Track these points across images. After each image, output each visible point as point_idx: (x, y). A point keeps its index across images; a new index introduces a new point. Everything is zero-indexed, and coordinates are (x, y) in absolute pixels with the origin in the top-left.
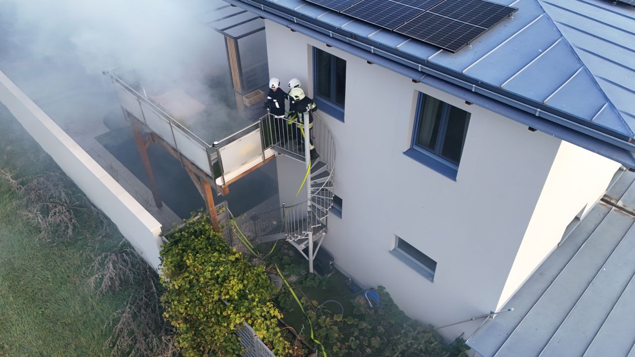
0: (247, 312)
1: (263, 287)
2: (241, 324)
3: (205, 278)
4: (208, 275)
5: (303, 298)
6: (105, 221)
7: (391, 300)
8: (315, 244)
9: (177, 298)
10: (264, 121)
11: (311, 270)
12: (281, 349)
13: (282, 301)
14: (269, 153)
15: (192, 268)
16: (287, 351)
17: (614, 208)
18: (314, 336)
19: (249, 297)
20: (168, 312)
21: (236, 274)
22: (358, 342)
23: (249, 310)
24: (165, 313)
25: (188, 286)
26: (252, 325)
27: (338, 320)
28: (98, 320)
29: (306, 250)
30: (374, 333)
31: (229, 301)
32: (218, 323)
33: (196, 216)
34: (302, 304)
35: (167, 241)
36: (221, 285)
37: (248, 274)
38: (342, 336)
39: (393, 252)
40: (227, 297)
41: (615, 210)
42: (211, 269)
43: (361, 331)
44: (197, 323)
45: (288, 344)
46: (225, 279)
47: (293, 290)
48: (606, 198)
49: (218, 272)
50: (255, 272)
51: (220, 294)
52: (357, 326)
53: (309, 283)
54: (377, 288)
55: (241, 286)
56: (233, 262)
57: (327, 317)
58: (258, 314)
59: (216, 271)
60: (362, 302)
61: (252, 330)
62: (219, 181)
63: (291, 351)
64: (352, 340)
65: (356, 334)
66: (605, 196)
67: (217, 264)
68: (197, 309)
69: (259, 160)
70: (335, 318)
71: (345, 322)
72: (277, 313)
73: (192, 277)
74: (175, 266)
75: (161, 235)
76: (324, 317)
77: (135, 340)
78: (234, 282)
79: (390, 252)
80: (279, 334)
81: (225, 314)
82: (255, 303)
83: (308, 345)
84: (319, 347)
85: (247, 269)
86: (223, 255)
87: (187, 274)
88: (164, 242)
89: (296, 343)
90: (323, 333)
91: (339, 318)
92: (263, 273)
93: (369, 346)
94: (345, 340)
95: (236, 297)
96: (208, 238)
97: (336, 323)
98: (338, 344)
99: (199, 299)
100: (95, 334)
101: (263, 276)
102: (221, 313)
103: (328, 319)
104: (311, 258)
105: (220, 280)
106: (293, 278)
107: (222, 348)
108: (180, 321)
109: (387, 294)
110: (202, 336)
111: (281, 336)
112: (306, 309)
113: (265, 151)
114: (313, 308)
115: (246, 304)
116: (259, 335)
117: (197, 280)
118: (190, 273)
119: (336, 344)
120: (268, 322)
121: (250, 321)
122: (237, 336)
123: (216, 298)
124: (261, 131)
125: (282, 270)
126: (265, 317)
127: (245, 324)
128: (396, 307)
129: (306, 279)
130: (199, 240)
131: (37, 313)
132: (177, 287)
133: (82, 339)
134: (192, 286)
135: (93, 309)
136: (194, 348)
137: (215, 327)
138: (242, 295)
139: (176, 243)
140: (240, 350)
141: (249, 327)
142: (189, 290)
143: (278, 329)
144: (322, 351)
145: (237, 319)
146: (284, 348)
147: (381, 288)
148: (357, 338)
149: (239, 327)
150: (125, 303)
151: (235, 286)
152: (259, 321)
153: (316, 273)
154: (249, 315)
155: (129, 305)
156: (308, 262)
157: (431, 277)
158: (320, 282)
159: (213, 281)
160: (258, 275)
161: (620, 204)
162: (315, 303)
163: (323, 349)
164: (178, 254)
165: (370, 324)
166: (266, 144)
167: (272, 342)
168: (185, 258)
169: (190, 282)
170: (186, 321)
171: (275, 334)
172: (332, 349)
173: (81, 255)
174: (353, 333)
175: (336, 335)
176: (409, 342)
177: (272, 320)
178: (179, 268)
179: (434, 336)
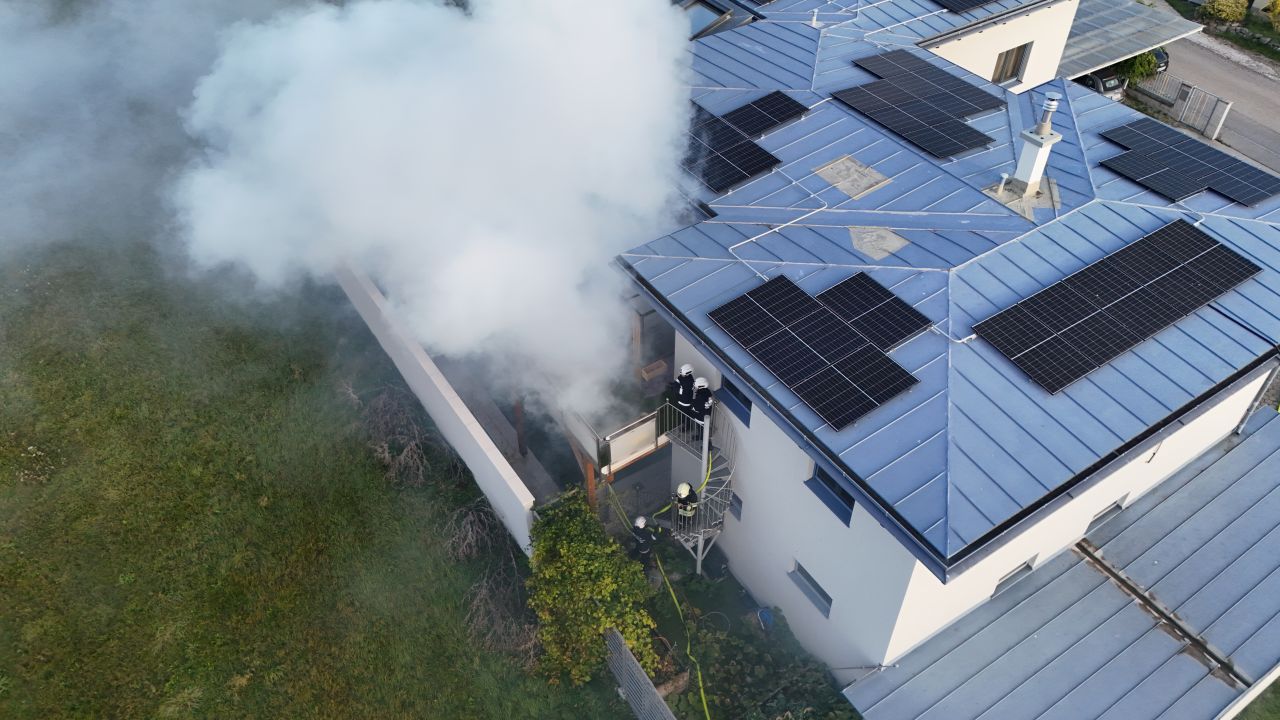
0: (618, 617)
1: (638, 588)
2: (611, 629)
3: (578, 572)
4: (582, 569)
5: (684, 604)
6: (459, 465)
7: (786, 625)
8: (707, 542)
9: (547, 587)
10: (662, 411)
11: (699, 570)
12: (649, 662)
13: (659, 604)
14: (663, 439)
15: (565, 558)
16: (656, 665)
17: (1088, 558)
18: (691, 651)
19: (623, 600)
20: (534, 600)
21: (610, 571)
22: (739, 667)
23: (621, 615)
24: (530, 600)
25: (559, 578)
26: (622, 633)
27: (721, 638)
28: (452, 590)
29: (695, 549)
30: (760, 660)
31: (600, 601)
32: (586, 623)
33: (572, 489)
34: (682, 611)
35: (538, 517)
36: (595, 584)
37: (624, 572)
38: (724, 657)
39: (791, 575)
40: (600, 597)
41: (1088, 562)
42: (585, 562)
43: (745, 655)
44: (564, 618)
45: (658, 658)
46: (599, 575)
47: (674, 591)
48: (1083, 544)
49: (592, 567)
50: (632, 570)
51: (592, 592)
52: (742, 649)
53: (694, 586)
54: (772, 608)
55: (615, 586)
56: (608, 555)
57: (709, 632)
58: (629, 621)
59: (590, 565)
60: (754, 621)
61: (622, 637)
62: (605, 470)
63: (660, 666)
64: (733, 664)
65: (739, 657)
66: (1084, 540)
67: (592, 558)
68: (566, 604)
69: (651, 447)
70: (718, 634)
71: (729, 642)
72: (650, 622)
73: (565, 568)
74: (546, 552)
75: (532, 509)
76: (705, 631)
77: (492, 621)
78: (608, 580)
79: (788, 574)
80: (650, 646)
81: (595, 615)
82: (628, 609)
83: (680, 661)
84: (693, 666)
85: (623, 565)
86: (599, 547)
87: (559, 565)
88: (535, 519)
89: (667, 658)
90: (700, 649)
91: (722, 636)
92: (641, 571)
93: (752, 674)
94: (726, 662)
95: (609, 599)
96: (584, 522)
97: (718, 641)
98: (717, 665)
99: (570, 594)
100: (449, 605)
101: (640, 576)
102: (592, 613)
103: (710, 634)
104: (700, 558)
105: (593, 576)
106: (676, 577)
107: (586, 648)
108: (547, 613)
109: (783, 618)
110: (567, 632)
111: (652, 648)
112: (686, 618)
113: (659, 439)
114: (694, 618)
115: (619, 609)
116: (629, 644)
117: (570, 573)
118: (563, 563)
119: (714, 665)
120: (639, 631)
121: (620, 628)
122: (605, 639)
123: (588, 596)
124: (657, 421)
125: (664, 563)
126: (637, 625)
127: (615, 630)
128: (792, 634)
129: (690, 581)
130: (574, 524)
131: (387, 570)
132: (548, 577)
133: (436, 609)
134: (564, 578)
135: (446, 575)
136: (556, 643)
137: (583, 626)
138: (615, 596)
139: (548, 523)
140: (605, 654)
141: (619, 634)
142: (560, 582)
143: (649, 640)
144: (696, 670)
145: (607, 624)
146: (653, 662)
147: (777, 610)
148: (739, 663)
149: (609, 632)
150: (482, 575)
151: (608, 585)
152: (631, 630)
153: (704, 574)
154: (620, 621)
155: (486, 579)
156: (695, 561)
157: (826, 612)
158: (708, 587)
159: (586, 577)
160: (635, 573)
161: (1098, 554)
162: (697, 611)
163: (698, 668)
164: (551, 538)
165: (757, 650)
166: (660, 430)
167: (641, 653)
168: (558, 547)
169: (563, 573)
170: (551, 612)
171: (645, 645)
172: (708, 670)
173: (433, 506)
174: (736, 656)
175: (716, 655)
176: (795, 678)
177: (644, 629)
178: (552, 556)
179: (825, 677)
